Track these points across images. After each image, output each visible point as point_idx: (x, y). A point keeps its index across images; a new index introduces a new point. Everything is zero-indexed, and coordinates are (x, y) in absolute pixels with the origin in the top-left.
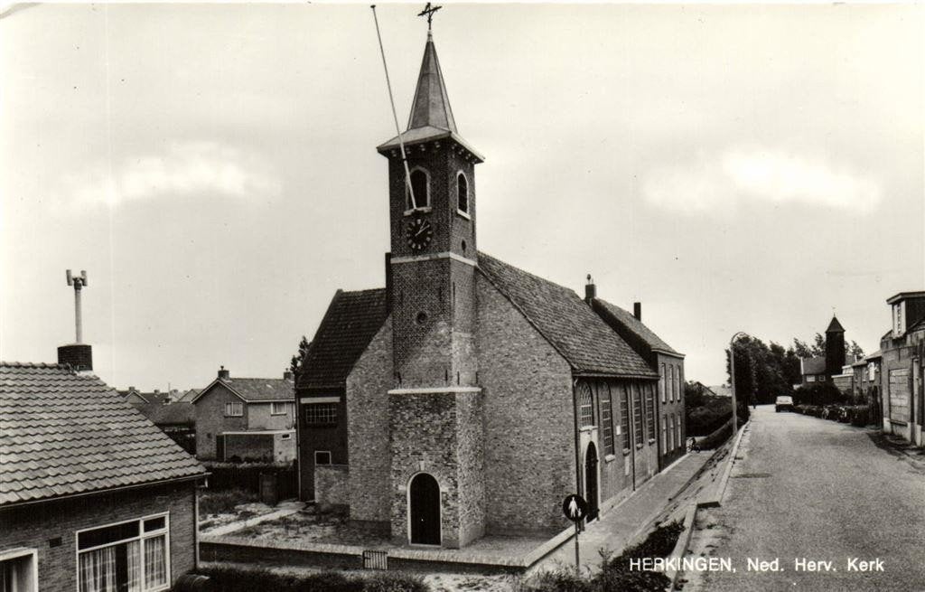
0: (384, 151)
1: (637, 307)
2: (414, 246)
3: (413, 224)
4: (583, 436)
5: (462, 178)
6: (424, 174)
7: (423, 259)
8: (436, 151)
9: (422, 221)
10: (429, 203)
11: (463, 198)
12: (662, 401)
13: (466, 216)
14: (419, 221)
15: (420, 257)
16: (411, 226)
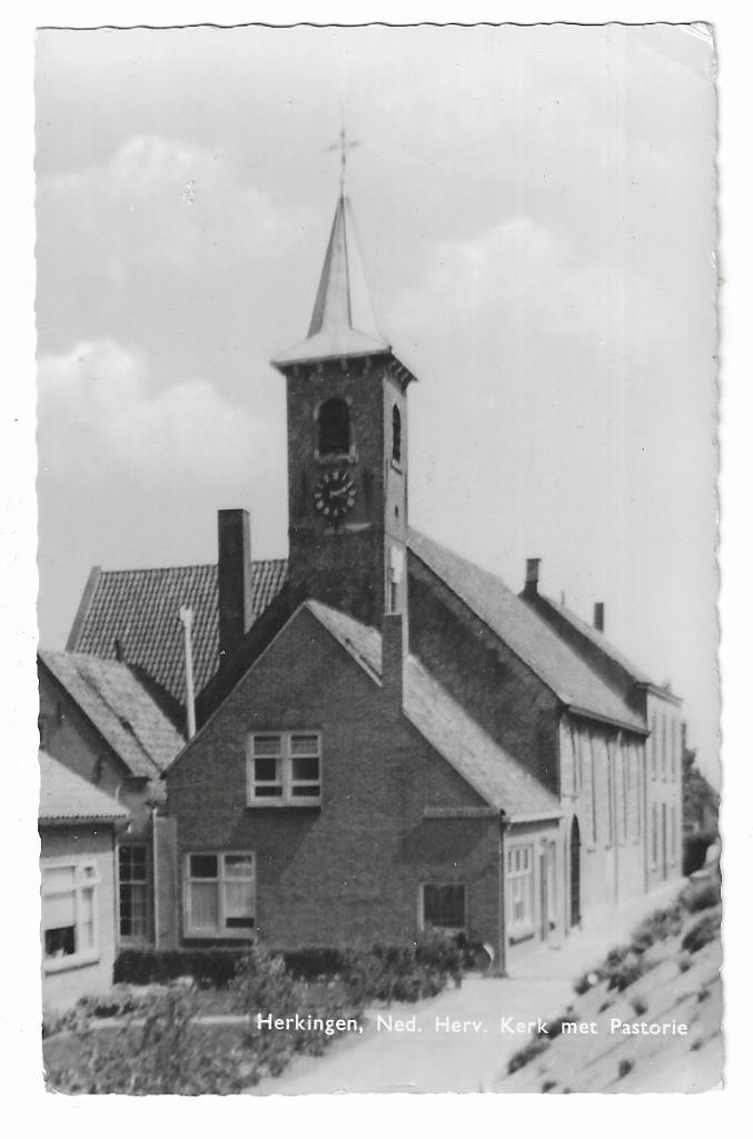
0: (286, 369)
1: (599, 610)
2: (327, 510)
3: (327, 479)
4: (566, 802)
5: (396, 411)
6: (345, 404)
7: (341, 531)
8: (366, 372)
9: (341, 475)
10: (353, 448)
11: (397, 441)
12: (650, 775)
13: (399, 468)
14: (336, 475)
15: (336, 528)
16: (322, 481)
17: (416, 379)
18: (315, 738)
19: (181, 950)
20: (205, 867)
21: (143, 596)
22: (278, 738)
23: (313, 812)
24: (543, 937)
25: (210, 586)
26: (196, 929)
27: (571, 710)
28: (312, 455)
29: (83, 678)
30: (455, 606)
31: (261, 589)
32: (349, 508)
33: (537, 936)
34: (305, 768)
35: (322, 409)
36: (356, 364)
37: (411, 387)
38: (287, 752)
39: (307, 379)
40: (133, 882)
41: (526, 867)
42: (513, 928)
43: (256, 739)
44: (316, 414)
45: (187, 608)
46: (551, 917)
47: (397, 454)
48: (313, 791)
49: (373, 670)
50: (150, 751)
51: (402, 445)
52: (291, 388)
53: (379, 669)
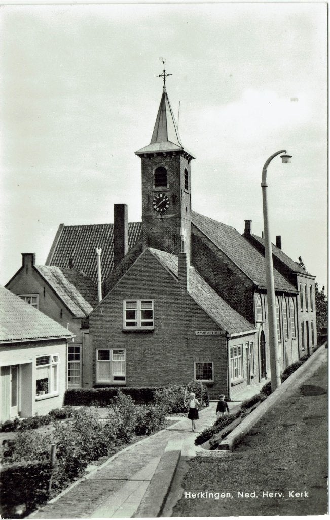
1: (279, 239)
2: (158, 209)
3: (158, 197)
4: (258, 325)
5: (186, 171)
6: (165, 169)
7: (163, 217)
8: (173, 157)
9: (163, 196)
10: (168, 185)
11: (186, 182)
12: (300, 310)
13: (187, 192)
14: (161, 196)
15: (161, 216)
16: (156, 198)
17: (194, 159)
18: (151, 302)
19: (94, 390)
20: (105, 355)
21: (81, 237)
22: (135, 302)
23: (150, 332)
24: (249, 383)
25: (110, 233)
26: (100, 380)
27: (259, 287)
28: (152, 188)
29: (55, 276)
30: (211, 246)
31: (132, 235)
32: (167, 208)
33: (245, 383)
34: (147, 314)
35: (156, 171)
36: (169, 154)
37: (192, 161)
38: (139, 308)
39: (150, 159)
40: (74, 361)
41: (239, 354)
42: (232, 380)
43: (127, 302)
44: (153, 172)
45: (99, 249)
46: (252, 374)
47: (186, 187)
48: (150, 324)
49: (174, 275)
50: (82, 305)
51: (188, 183)
52: (143, 162)
53: (177, 275)
